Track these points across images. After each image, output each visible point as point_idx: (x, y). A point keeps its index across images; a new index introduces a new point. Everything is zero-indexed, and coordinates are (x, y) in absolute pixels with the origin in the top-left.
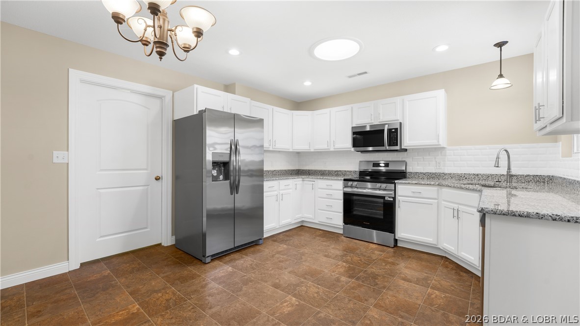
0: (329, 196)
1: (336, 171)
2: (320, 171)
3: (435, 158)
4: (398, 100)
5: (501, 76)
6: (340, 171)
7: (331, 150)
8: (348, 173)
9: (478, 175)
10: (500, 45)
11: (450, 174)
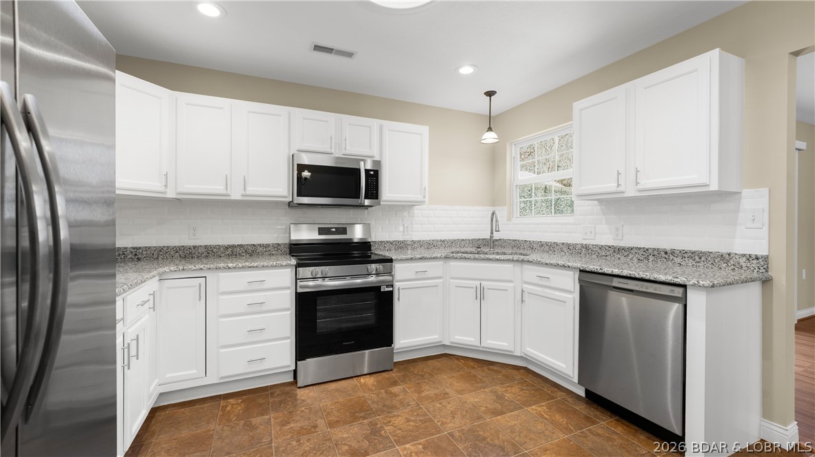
0: (256, 308)
1: (227, 248)
2: (177, 250)
3: (402, 220)
4: (375, 123)
5: (490, 129)
6: (241, 246)
7: (233, 198)
8: (260, 249)
9: (444, 241)
10: (490, 94)
11: (419, 241)
